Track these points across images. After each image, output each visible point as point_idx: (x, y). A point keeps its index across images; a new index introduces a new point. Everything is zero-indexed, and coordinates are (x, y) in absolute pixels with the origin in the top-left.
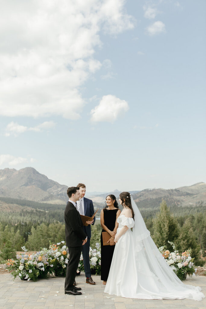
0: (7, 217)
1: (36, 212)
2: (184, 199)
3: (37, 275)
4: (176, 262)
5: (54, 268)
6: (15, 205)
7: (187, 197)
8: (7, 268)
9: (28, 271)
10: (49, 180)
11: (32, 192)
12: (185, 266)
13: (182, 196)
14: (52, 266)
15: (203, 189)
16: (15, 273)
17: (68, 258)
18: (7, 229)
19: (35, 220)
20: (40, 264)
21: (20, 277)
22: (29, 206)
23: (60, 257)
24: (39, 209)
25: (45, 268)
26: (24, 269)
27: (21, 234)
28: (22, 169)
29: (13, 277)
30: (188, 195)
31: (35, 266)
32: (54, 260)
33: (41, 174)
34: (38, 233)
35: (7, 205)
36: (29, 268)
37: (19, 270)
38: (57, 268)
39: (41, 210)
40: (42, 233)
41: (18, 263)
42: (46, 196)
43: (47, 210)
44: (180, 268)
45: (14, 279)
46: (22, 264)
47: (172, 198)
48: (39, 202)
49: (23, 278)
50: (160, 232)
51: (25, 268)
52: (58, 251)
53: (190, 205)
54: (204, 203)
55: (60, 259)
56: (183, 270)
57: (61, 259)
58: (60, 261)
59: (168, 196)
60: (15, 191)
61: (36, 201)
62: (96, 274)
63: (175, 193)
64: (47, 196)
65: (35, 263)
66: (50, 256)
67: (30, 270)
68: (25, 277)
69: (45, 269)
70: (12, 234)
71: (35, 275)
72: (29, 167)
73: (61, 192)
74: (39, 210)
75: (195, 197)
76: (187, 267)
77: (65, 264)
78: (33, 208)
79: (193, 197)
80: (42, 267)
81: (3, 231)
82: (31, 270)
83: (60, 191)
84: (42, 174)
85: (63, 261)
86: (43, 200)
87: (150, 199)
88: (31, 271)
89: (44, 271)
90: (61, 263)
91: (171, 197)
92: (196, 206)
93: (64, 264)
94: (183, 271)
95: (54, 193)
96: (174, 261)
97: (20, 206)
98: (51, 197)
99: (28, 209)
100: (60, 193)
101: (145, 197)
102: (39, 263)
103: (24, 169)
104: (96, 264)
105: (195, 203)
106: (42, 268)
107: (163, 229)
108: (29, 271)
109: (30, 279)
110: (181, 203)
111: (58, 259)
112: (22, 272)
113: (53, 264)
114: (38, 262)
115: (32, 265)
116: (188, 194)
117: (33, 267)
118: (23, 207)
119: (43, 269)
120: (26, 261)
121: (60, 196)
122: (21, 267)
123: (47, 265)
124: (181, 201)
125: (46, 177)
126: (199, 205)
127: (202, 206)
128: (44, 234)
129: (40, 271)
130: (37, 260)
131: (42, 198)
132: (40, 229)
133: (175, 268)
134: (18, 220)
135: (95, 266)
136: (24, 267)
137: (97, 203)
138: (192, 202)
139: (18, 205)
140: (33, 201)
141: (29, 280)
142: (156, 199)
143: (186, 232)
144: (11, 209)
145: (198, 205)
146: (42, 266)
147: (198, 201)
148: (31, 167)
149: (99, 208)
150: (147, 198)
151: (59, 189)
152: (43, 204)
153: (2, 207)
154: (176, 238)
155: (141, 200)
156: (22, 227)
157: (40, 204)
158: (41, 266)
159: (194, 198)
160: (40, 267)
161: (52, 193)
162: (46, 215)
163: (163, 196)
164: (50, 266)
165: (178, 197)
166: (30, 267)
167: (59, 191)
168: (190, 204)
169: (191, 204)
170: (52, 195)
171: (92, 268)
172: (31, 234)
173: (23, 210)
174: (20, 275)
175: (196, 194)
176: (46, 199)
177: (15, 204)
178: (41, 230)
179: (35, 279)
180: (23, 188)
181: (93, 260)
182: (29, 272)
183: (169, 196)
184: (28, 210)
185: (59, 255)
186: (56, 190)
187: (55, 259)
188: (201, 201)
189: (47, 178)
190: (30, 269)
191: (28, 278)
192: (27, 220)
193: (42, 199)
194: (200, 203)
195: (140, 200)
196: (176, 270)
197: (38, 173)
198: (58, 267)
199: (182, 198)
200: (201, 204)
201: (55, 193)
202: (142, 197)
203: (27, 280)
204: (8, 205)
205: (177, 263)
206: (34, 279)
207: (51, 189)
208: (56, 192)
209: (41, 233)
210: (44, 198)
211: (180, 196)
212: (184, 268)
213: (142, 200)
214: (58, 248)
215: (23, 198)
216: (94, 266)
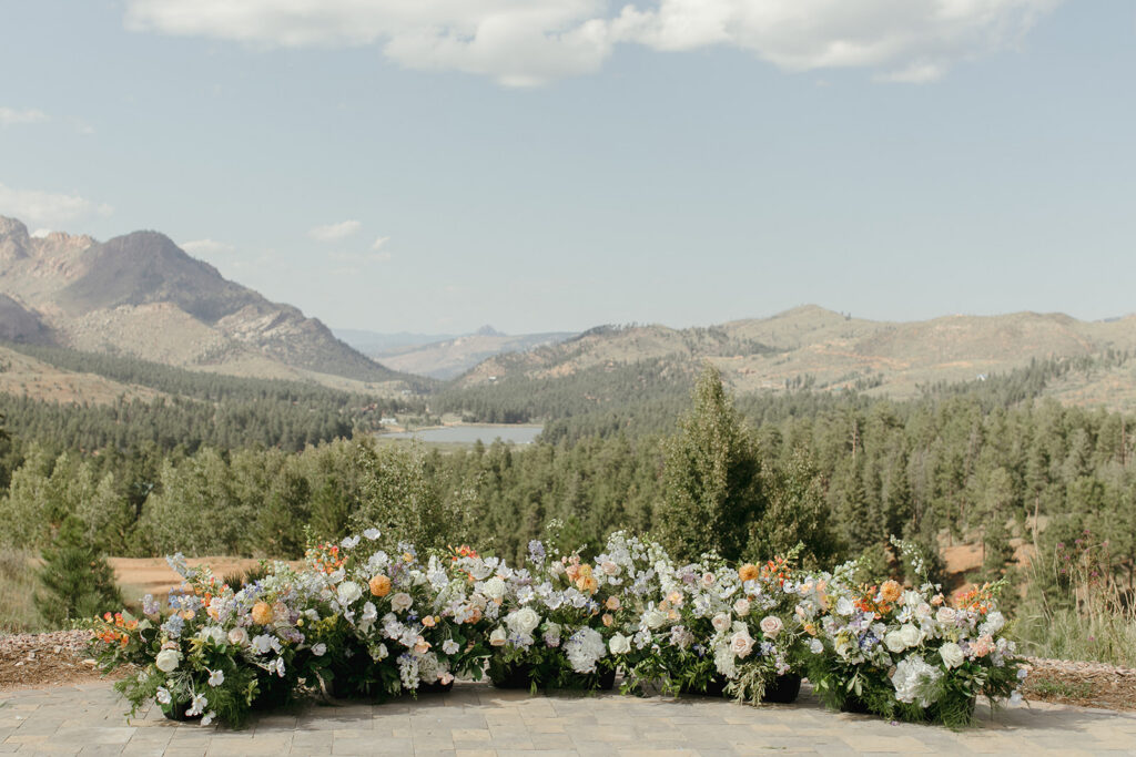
0: (61, 423)
1: (174, 405)
2: (743, 367)
3: (249, 699)
4: (931, 637)
5: (329, 661)
6: (93, 377)
7: (754, 359)
8: (89, 652)
9: (201, 679)
10: (228, 282)
11: (157, 328)
12: (978, 658)
13: (736, 357)
14: (320, 649)
15: (814, 329)
16: (138, 684)
17: (395, 613)
18: (61, 468)
19: (170, 435)
20: (260, 644)
21: (164, 706)
22: (145, 381)
23: (357, 606)
24: (188, 394)
25: (289, 662)
26: (184, 664)
27: (117, 488)
28: (118, 239)
29: (127, 705)
30: (757, 352)
31: (237, 652)
32: (331, 620)
33: (193, 261)
34: (188, 486)
35: (59, 377)
36: (207, 662)
37: (158, 671)
38: (345, 657)
39: (195, 400)
40: (206, 485)
41: (152, 634)
42: (212, 346)
43: (219, 400)
44: (952, 668)
45: (133, 712)
46: (173, 644)
47: (698, 361)
48: (187, 369)
49: (179, 713)
50: (691, 489)
51: (185, 660)
52: (348, 579)
53: (762, 389)
54: (817, 383)
55: (357, 617)
56: (968, 676)
57: (364, 617)
58: (358, 625)
59: (681, 353)
60: (92, 323)
61: (173, 362)
62: (534, 687)
63: (710, 345)
64: (219, 344)
65: (236, 637)
66: (312, 603)
67: (212, 673)
68: (188, 705)
69: (286, 664)
70: (85, 488)
71: (238, 696)
72: (146, 232)
73: (274, 331)
74: (188, 398)
75: (784, 362)
76: (985, 660)
77: (383, 641)
78: (162, 390)
79: (775, 360)
80: (271, 655)
81: (49, 477)
82: (220, 672)
83: (269, 328)
84: (199, 258)
85: (373, 628)
86: (200, 361)
87: (615, 363)
88: (217, 678)
89: (282, 675)
90: (362, 634)
91: (695, 358)
92: (788, 392)
93: (377, 643)
94: (967, 683)
95: (244, 334)
96: (924, 634)
97: (113, 384)
98: (236, 348)
99: (143, 395)
100: (267, 334)
101: (597, 356)
102: (256, 639)
103: (126, 239)
104: (530, 641)
105: (784, 382)
106: (272, 663)
107: (705, 479)
108: (206, 675)
109: (212, 714)
110: (730, 383)
111: (349, 615)
112: (171, 683)
113: (324, 639)
114: (254, 631)
115: (221, 646)
116: (758, 349)
117: (225, 655)
118: (126, 386)
119: (277, 666)
120: (189, 629)
121: (267, 346)
122: (167, 657)
123: (294, 645)
124: (732, 375)
125: (216, 270)
126: (796, 390)
127: (808, 395)
128: (213, 493)
129: (263, 674)
130: (249, 623)
131: (196, 355)
132: (198, 470)
133: (929, 666)
134: (105, 435)
135: (527, 649)
136: (180, 655)
137: (413, 375)
138: (772, 379)
139: (104, 379)
140: (163, 365)
141: (206, 720)
142: (638, 365)
143: (795, 493)
144: (74, 392)
145: (794, 392)
146: (272, 651)
147: (795, 374)
148: (154, 232)
149: (418, 397)
150: (603, 359)
151: (267, 320)
152: (204, 375)
153: (41, 384)
154: (756, 514)
155: (579, 367)
156: (119, 461)
157: (191, 375)
158: (265, 650)
159: (779, 363)
160: (264, 655)
161: (237, 335)
162: (215, 418)
163: (664, 353)
164: (313, 649)
165: (720, 359)
166: (215, 656)
167: (265, 326)
168: (764, 386)
169: (768, 385)
170: (236, 341)
171: (513, 661)
172: (158, 489)
173: (122, 398)
174: (165, 697)
175: (790, 350)
176: (213, 357)
177: (90, 375)
178: (200, 475)
179: (237, 715)
180: (123, 311)
181: (515, 624)
182: (212, 681)
183: (688, 353)
184: (142, 399)
185: (357, 598)
186: (253, 325)
187: (335, 617)
188: (807, 376)
189: (219, 276)
190: (211, 666)
191: (206, 711)
192: (139, 435)
193: (200, 357)
194: (802, 385)
195: (576, 370)
196: (934, 676)
197: (182, 254)
198: (349, 653)
199: (736, 362)
200: (806, 387)
201: (249, 335)
202: (584, 356)
203: (197, 719)
204: (63, 376)
205: (938, 642)
206: (234, 715)
207: (233, 317)
208: (255, 330)
209: (202, 488)
210: (208, 353)
211: (728, 355)
212: (969, 666)
213: (584, 368)
214: (345, 561)
215: (124, 352)
216: (524, 653)
